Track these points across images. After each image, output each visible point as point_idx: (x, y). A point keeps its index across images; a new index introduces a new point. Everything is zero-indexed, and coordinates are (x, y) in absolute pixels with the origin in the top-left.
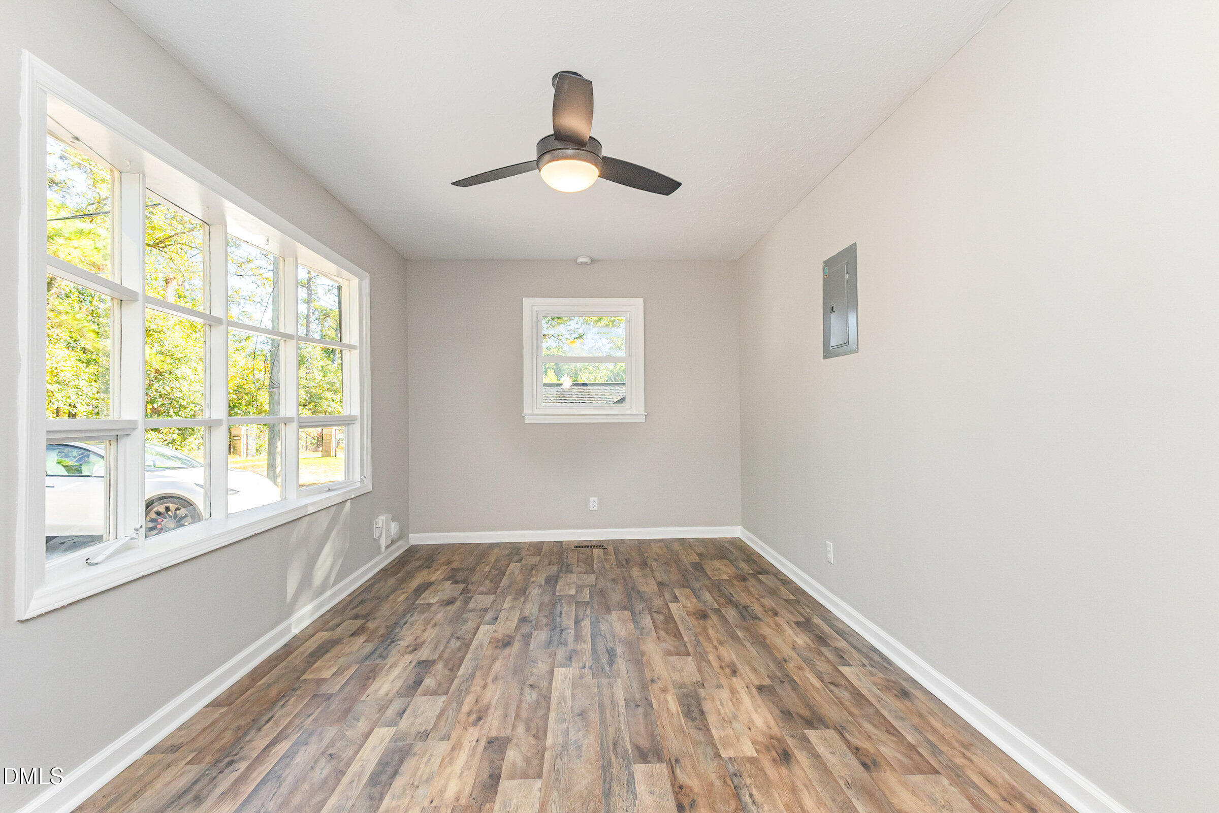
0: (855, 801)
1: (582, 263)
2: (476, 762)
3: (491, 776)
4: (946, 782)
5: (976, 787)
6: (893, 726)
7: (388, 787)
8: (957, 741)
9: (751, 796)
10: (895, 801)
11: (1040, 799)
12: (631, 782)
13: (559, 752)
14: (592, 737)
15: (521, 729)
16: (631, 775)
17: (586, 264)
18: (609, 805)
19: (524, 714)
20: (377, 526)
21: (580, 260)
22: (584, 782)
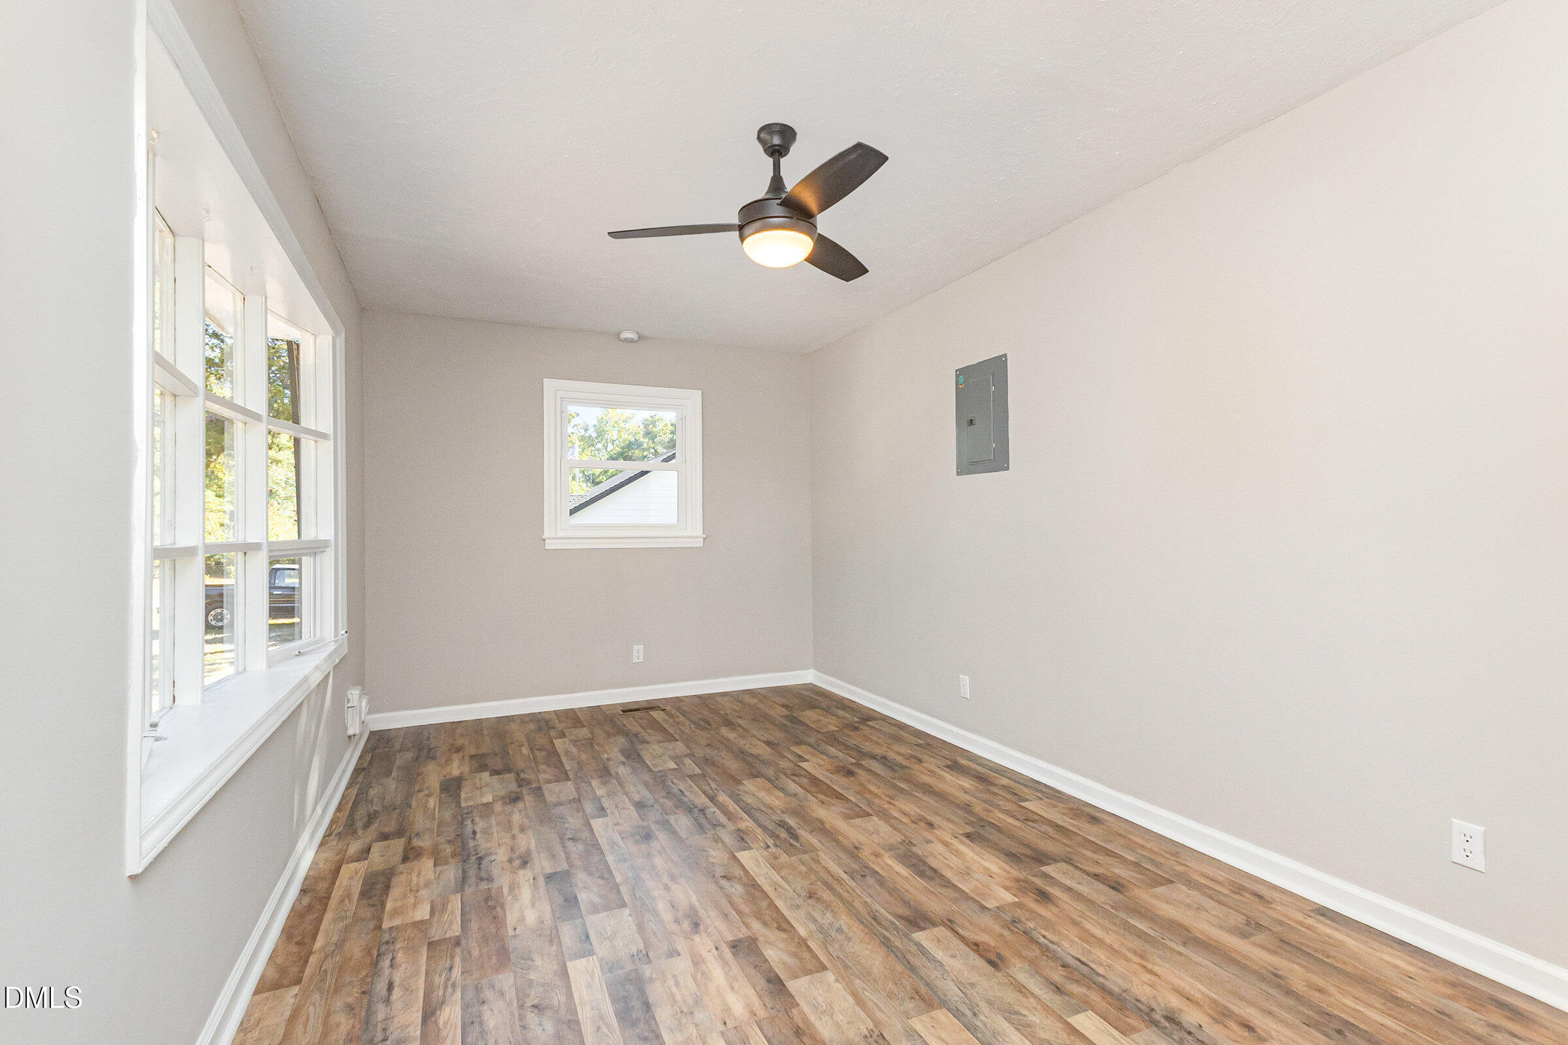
0: (1130, 920)
1: (626, 340)
2: (736, 970)
3: (769, 981)
4: (1184, 888)
5: (1208, 887)
6: (1109, 850)
7: (653, 1022)
8: (1166, 852)
9: (1044, 937)
10: (1160, 913)
11: (1258, 886)
12: (924, 952)
13: (823, 940)
14: (843, 917)
15: (756, 926)
16: (918, 944)
17: (631, 341)
18: (922, 978)
19: (746, 909)
20: (349, 705)
21: (627, 335)
22: (877, 963)
